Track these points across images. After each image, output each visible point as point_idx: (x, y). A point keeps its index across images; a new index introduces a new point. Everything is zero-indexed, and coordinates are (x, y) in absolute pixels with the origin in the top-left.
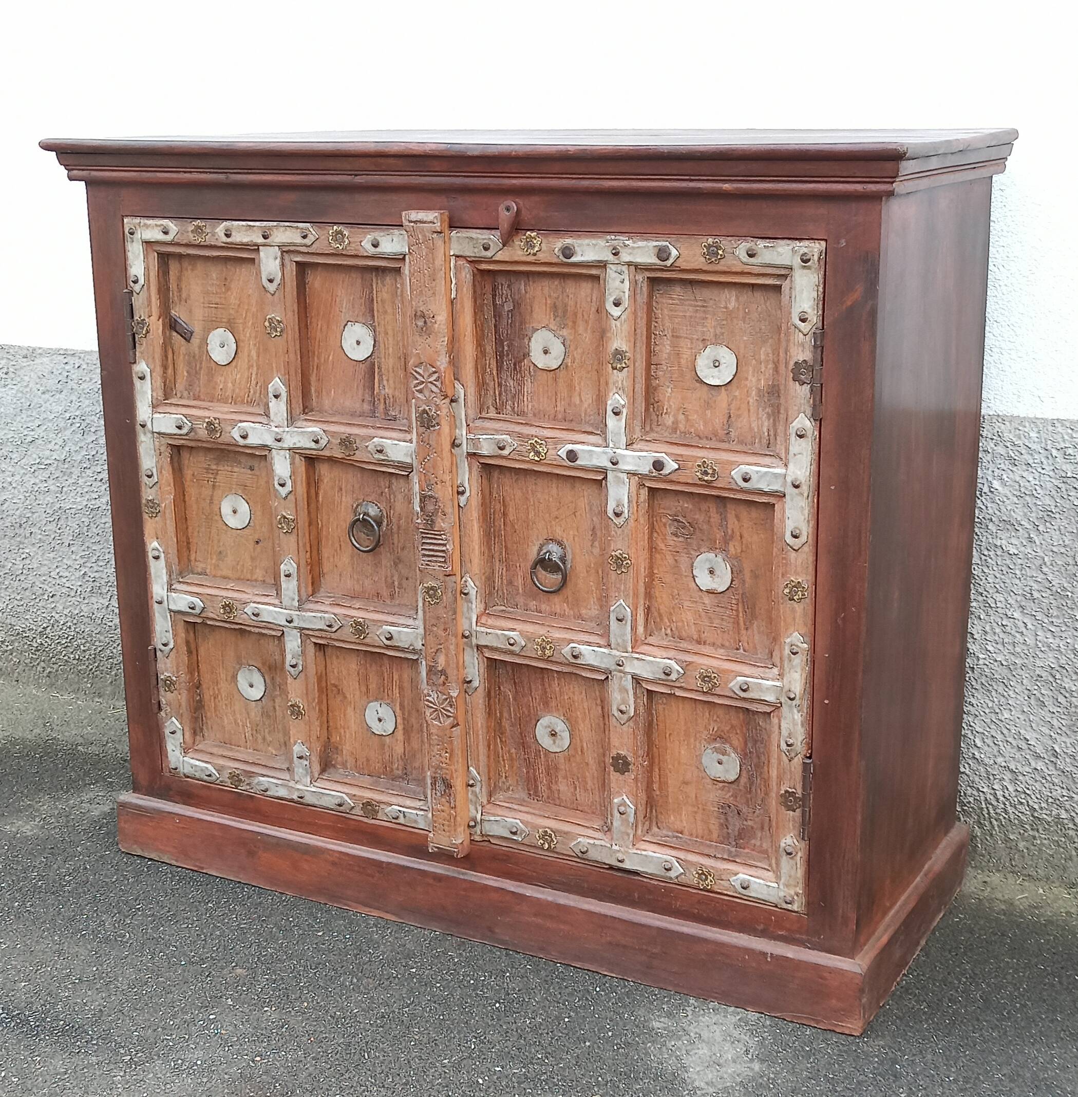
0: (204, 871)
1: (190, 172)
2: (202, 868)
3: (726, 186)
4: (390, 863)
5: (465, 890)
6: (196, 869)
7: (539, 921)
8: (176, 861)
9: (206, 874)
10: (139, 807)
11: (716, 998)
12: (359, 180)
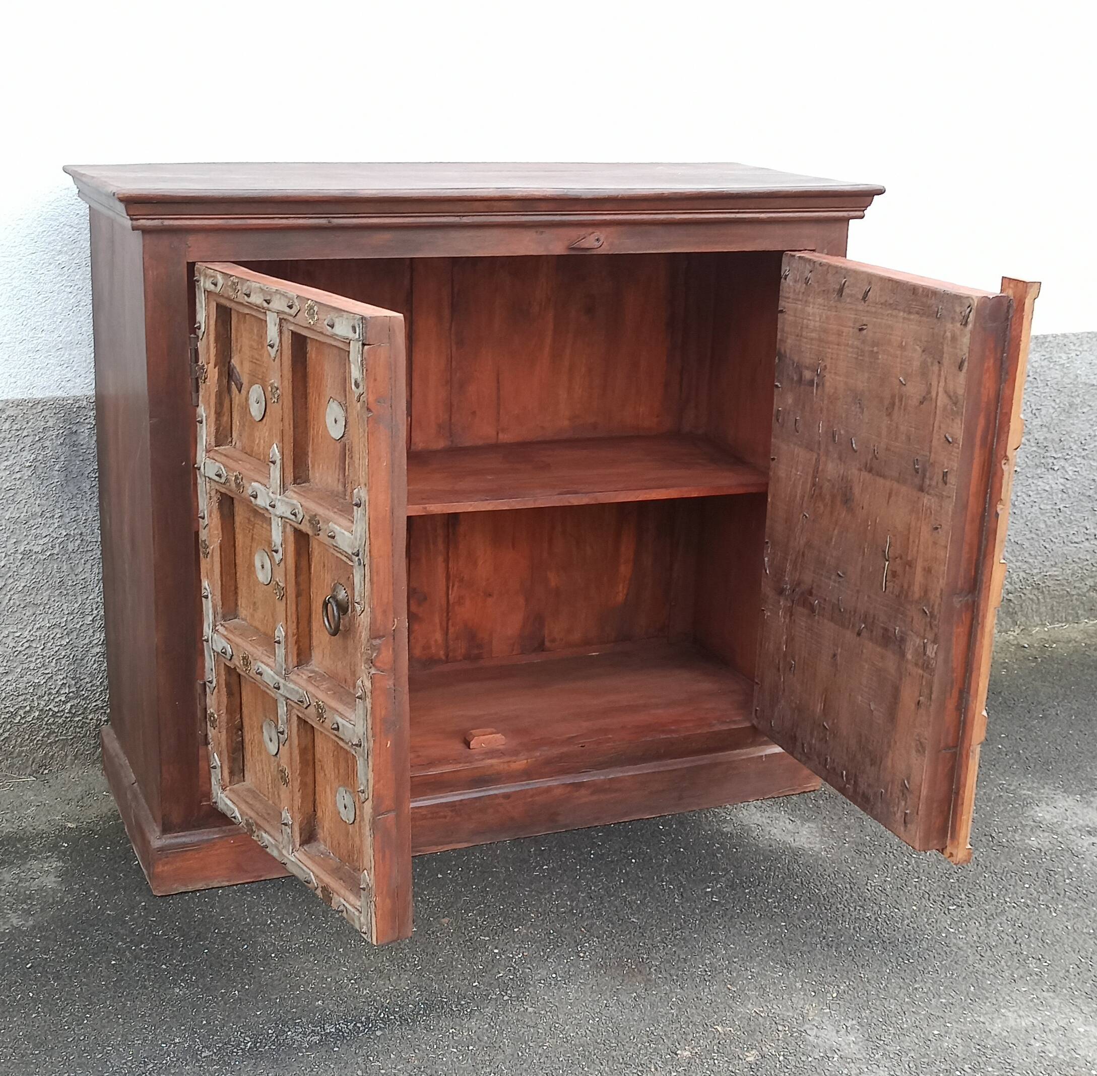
0: (262, 879)
1: (287, 218)
2: (261, 876)
3: (763, 215)
4: (461, 800)
5: (532, 796)
6: (252, 880)
7: (594, 798)
8: (228, 881)
9: (265, 880)
10: (184, 845)
11: (727, 802)
12: (465, 220)
